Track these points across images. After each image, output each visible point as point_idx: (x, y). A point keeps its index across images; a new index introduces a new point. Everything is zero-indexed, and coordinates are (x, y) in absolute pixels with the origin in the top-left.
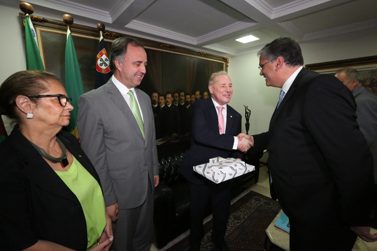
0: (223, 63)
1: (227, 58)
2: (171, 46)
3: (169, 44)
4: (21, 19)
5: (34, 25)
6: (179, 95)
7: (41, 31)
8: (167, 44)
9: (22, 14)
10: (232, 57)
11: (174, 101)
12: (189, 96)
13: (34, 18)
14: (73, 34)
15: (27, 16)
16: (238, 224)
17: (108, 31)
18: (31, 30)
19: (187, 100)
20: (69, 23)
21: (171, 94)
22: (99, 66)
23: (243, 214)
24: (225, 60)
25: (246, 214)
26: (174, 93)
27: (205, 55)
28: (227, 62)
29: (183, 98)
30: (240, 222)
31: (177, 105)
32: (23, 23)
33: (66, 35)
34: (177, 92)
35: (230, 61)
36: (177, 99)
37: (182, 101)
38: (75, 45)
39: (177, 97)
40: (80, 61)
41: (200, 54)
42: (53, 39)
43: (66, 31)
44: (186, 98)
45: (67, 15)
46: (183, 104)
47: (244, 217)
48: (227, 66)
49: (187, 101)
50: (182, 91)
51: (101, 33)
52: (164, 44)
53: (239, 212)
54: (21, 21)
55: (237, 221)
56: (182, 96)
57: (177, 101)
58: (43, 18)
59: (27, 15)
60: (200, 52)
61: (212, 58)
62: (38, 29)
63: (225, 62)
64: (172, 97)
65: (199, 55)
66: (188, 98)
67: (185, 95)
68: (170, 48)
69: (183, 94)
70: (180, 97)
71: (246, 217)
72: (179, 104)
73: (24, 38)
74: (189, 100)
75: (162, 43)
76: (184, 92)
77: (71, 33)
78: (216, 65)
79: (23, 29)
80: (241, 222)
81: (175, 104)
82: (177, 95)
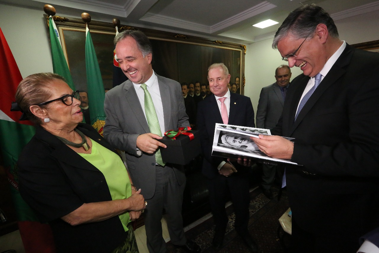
0: (240, 51)
1: (244, 46)
2: (185, 36)
3: (183, 35)
4: (46, 20)
5: (57, 25)
6: (195, 86)
7: (63, 30)
8: (181, 35)
9: (46, 15)
10: (250, 44)
11: (190, 92)
12: (205, 87)
13: (56, 18)
14: (91, 31)
15: (50, 18)
16: (253, 213)
17: (124, 26)
18: (55, 30)
19: (203, 90)
20: (87, 21)
21: (187, 85)
22: (116, 61)
23: (259, 204)
24: (243, 48)
25: (261, 203)
26: (189, 85)
27: (221, 43)
28: (244, 50)
29: (199, 89)
30: (255, 211)
31: (193, 96)
32: (47, 24)
33: (85, 32)
34: (192, 83)
35: (247, 48)
36: (193, 90)
37: (198, 92)
38: (93, 41)
39: (192, 88)
40: (99, 57)
41: (216, 43)
42: (74, 37)
43: (85, 28)
44: (201, 89)
45: (85, 14)
46: (199, 94)
47: (259, 207)
48: (244, 54)
49: (203, 92)
50: (197, 82)
51: (117, 28)
52: (179, 34)
53: (255, 202)
54: (46, 22)
55: (252, 210)
56: (198, 87)
57: (193, 92)
58: (64, 18)
59: (51, 16)
60: (215, 41)
61: (228, 47)
62: (61, 28)
63: (242, 49)
64: (188, 88)
65: (214, 44)
66: (204, 89)
67: (201, 86)
68: (185, 38)
69: (198, 84)
70: (196, 88)
71: (261, 207)
72: (195, 95)
73: (49, 37)
74: (205, 91)
75: (176, 34)
76: (200, 83)
77: (89, 31)
78: (232, 53)
79: (48, 29)
80: (257, 211)
81: (190, 95)
82: (192, 85)
